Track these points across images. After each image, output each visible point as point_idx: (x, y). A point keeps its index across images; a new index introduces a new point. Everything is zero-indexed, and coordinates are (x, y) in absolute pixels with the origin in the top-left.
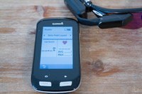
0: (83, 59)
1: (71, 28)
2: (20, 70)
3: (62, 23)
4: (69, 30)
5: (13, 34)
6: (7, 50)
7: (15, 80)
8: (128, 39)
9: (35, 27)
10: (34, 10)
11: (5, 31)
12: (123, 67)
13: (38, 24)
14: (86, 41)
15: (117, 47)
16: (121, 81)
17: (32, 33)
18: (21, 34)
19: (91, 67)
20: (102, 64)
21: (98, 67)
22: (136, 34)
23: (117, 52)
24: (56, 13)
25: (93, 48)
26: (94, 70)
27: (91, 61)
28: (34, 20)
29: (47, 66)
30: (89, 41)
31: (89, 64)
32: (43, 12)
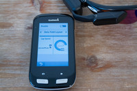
0: (78, 55)
1: (67, 24)
2: (18, 65)
3: (58, 20)
4: (65, 26)
5: (10, 29)
6: (6, 45)
7: (14, 76)
8: (122, 34)
9: (32, 22)
10: (31, 5)
11: (3, 26)
12: (116, 62)
13: (34, 20)
14: (81, 36)
15: (111, 42)
16: (114, 76)
17: (29, 28)
18: (18, 29)
19: (86, 62)
20: (96, 59)
21: (92, 62)
22: (130, 29)
23: (110, 47)
24: (52, 8)
25: (88, 43)
26: (88, 66)
27: (86, 56)
28: (30, 14)
29: (44, 63)
30: (84, 36)
31: (84, 59)
32: (39, 6)
